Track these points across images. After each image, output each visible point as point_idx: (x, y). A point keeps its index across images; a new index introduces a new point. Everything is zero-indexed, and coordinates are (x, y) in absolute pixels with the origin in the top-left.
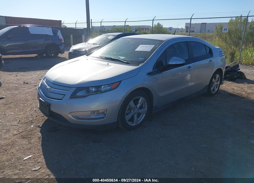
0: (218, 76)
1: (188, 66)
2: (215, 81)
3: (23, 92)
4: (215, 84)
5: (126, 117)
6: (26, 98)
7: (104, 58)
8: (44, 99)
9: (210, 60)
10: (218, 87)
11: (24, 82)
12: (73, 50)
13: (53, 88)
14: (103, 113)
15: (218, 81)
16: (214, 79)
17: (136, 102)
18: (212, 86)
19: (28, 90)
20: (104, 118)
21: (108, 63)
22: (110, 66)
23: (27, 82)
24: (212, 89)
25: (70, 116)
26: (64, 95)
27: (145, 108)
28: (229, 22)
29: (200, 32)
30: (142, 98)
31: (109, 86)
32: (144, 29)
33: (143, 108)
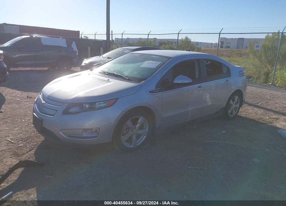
0: (237, 98)
1: (198, 86)
2: (234, 104)
3: (25, 106)
4: (234, 106)
5: (122, 137)
6: (26, 113)
7: (107, 73)
8: (38, 114)
9: (227, 80)
10: (237, 110)
11: (28, 96)
12: (85, 64)
13: (47, 103)
14: (96, 131)
15: (238, 103)
16: (231, 101)
17: (135, 122)
18: (229, 108)
19: (29, 105)
20: (96, 137)
21: (108, 79)
22: (110, 82)
23: (30, 96)
24: (229, 112)
25: (61, 133)
26: (56, 111)
27: (146, 129)
28: (265, 38)
29: (237, 48)
30: (142, 118)
31: (104, 103)
32: (174, 43)
33: (144, 129)
